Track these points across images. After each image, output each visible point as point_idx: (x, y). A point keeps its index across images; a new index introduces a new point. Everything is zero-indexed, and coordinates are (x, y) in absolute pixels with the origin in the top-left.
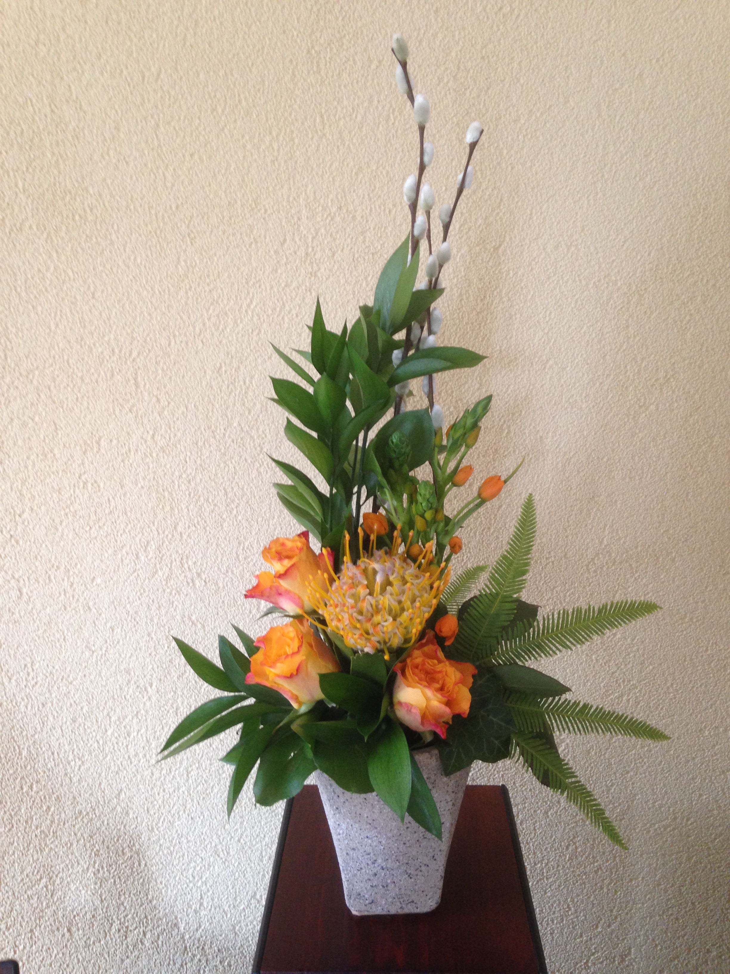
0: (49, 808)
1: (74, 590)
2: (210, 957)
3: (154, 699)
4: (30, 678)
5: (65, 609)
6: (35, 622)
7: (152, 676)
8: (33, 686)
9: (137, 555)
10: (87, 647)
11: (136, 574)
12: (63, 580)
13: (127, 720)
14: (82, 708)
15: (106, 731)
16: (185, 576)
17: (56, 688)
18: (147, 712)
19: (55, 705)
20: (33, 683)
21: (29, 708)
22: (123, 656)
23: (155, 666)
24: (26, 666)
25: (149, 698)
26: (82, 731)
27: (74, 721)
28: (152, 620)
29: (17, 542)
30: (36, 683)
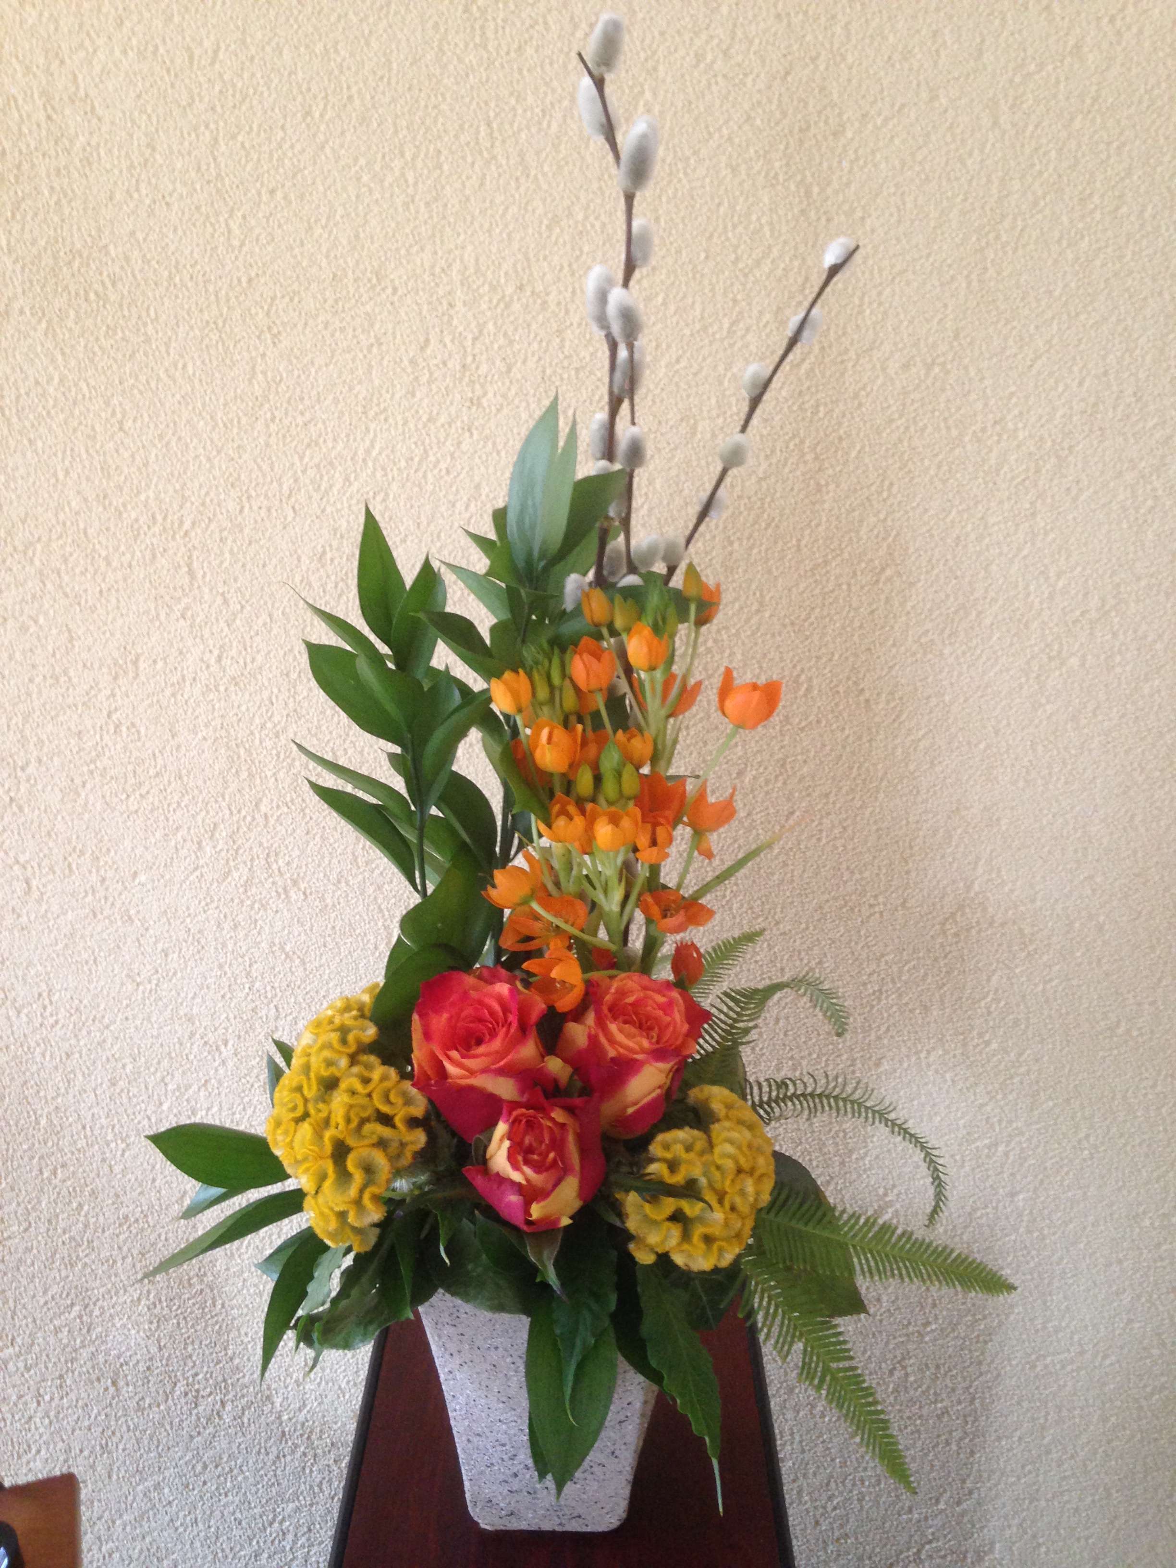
0: (80, 1205)
1: (107, 889)
2: (319, 1451)
3: (230, 1064)
4: (47, 1013)
5: (95, 916)
6: (50, 931)
7: (226, 1029)
8: (52, 1026)
9: (199, 843)
10: (128, 976)
11: (198, 873)
12: (90, 872)
13: (191, 1092)
14: (124, 1066)
15: (161, 1104)
16: (274, 883)
17: (84, 1032)
18: (220, 1082)
19: (85, 1057)
20: (52, 1021)
21: (48, 1058)
22: (183, 995)
23: (231, 1016)
24: (40, 995)
25: (224, 1062)
26: (125, 1100)
27: (114, 1085)
28: (224, 945)
29: (21, 809)
30: (57, 1022)
